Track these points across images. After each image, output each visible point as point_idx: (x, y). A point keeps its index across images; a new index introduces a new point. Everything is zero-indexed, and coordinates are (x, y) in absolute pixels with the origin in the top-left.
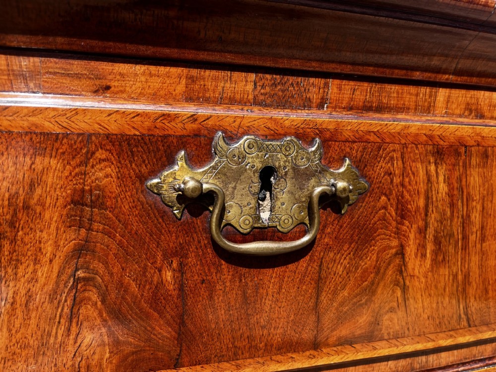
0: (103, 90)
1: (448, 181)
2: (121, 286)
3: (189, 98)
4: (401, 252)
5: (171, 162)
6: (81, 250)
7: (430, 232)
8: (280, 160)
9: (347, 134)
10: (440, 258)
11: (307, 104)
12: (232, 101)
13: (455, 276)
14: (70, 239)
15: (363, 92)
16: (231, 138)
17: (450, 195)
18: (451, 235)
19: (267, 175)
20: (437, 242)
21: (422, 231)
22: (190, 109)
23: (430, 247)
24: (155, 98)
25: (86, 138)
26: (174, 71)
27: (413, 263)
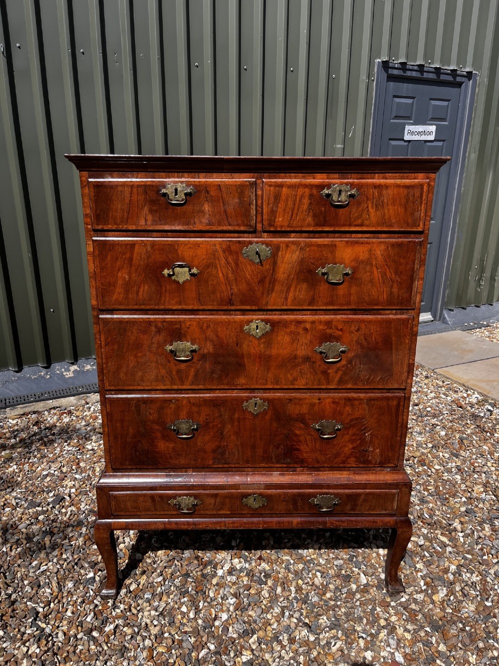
0: (314, 178)
1: (378, 193)
2: (316, 210)
3: (327, 179)
4: (368, 207)
5: (324, 189)
6: (311, 204)
7: (374, 204)
8: (342, 189)
9: (355, 184)
10: (377, 209)
11: (348, 179)
12: (334, 179)
13: (381, 214)
14: (309, 202)
15: (359, 176)
16: (334, 185)
17: (378, 195)
18: (379, 204)
19: (340, 191)
20: (376, 205)
21: (373, 203)
22: (327, 181)
23: (374, 207)
24: (322, 179)
25: (312, 185)
26: (325, 174)
27: (370, 210)
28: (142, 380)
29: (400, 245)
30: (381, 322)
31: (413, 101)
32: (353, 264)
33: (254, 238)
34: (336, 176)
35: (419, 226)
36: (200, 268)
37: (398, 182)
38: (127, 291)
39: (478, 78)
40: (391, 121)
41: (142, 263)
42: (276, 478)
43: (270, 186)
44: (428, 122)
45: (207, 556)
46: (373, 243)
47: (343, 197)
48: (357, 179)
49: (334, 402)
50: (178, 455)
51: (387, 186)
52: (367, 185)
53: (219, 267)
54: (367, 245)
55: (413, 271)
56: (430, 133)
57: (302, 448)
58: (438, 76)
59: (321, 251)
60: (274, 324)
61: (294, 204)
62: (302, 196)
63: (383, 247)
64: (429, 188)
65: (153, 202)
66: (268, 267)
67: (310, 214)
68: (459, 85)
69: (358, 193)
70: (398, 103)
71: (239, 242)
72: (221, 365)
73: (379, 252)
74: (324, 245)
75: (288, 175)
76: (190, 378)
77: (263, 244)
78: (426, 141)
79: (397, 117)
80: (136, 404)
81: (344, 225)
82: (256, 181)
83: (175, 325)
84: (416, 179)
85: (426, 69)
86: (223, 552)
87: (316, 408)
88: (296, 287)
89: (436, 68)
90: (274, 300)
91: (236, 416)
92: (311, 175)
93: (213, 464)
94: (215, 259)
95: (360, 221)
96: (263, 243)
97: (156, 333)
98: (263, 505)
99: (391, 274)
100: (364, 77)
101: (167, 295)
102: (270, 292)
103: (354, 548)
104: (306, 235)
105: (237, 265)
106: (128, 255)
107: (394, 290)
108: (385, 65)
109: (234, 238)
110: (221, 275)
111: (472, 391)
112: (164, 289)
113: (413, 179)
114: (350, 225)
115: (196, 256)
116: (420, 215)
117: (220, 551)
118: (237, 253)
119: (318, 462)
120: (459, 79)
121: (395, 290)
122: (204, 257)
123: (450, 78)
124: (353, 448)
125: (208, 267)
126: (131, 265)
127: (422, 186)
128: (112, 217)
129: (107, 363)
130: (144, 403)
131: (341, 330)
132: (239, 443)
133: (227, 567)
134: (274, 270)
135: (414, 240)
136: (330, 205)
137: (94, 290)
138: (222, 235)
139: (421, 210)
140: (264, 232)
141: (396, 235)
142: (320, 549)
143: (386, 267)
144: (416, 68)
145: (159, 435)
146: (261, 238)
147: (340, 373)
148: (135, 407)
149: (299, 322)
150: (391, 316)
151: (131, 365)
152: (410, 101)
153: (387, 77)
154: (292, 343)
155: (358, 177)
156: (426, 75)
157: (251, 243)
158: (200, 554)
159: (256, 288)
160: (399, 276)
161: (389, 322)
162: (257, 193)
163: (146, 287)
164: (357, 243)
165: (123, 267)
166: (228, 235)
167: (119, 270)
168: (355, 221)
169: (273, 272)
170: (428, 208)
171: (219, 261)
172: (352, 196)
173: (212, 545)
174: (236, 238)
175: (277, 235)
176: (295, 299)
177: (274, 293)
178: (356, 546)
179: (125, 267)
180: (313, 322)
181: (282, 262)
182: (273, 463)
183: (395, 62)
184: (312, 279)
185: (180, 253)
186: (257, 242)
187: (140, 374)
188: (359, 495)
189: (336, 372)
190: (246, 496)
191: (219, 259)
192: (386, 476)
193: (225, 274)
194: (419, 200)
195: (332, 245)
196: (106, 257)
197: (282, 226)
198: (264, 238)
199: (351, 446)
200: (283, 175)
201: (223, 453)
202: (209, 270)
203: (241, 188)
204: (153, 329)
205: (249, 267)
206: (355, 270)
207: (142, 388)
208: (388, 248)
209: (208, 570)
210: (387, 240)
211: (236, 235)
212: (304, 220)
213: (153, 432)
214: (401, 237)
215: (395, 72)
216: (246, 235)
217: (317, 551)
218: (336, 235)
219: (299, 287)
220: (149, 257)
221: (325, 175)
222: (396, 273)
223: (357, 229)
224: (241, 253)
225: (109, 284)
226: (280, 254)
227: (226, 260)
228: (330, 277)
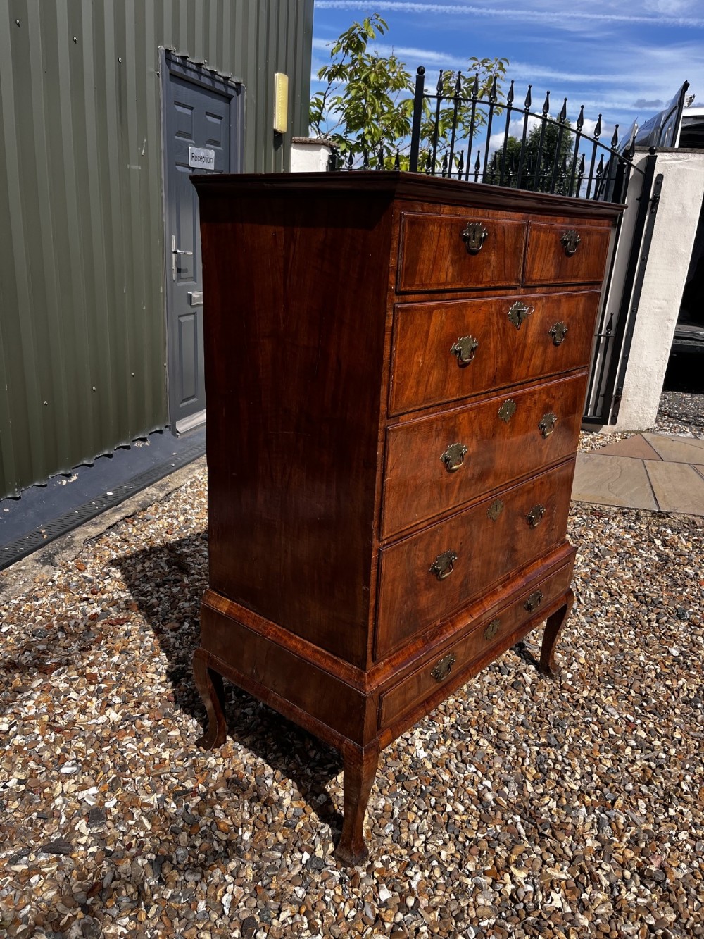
1: (588, 240)
2: (557, 260)
4: (582, 256)
7: (586, 251)
10: (586, 259)
11: (573, 224)
13: (587, 263)
14: (554, 249)
16: (568, 231)
17: (588, 243)
18: (588, 253)
19: (571, 238)
20: (586, 254)
23: (585, 256)
24: (561, 223)
25: (556, 230)
26: (562, 218)
27: (583, 259)
29: (590, 297)
30: (572, 383)
31: (192, 113)
32: (568, 320)
33: (516, 295)
36: (479, 339)
37: (598, 229)
38: (419, 382)
39: (246, 94)
40: (176, 137)
41: (436, 339)
42: (502, 592)
43: (535, 229)
44: (207, 145)
46: (579, 296)
49: (541, 483)
50: (434, 605)
51: (592, 234)
52: (584, 232)
53: (492, 334)
54: (576, 299)
56: (208, 160)
57: (519, 546)
58: (213, 84)
59: (553, 308)
60: (518, 399)
62: (551, 243)
63: (583, 300)
65: (455, 249)
66: (523, 330)
67: (553, 265)
68: (230, 99)
70: (178, 112)
71: (508, 301)
72: (479, 467)
73: (581, 306)
74: (555, 301)
75: (543, 216)
78: (208, 171)
79: (179, 134)
80: (408, 549)
83: (452, 422)
85: (203, 71)
87: (531, 495)
88: (536, 353)
89: (212, 72)
90: (521, 371)
91: (482, 528)
92: (555, 217)
94: (490, 325)
95: (576, 272)
96: (522, 301)
98: (497, 630)
99: (584, 329)
102: (520, 362)
104: (548, 289)
105: (504, 330)
106: (425, 328)
107: (583, 347)
108: (168, 56)
110: (492, 346)
114: (571, 277)
115: (478, 322)
118: (505, 315)
120: (229, 91)
123: (223, 88)
125: (485, 337)
126: (426, 344)
128: (419, 271)
129: (389, 497)
131: (554, 397)
132: (480, 564)
134: (526, 333)
137: (385, 387)
138: (495, 293)
141: (590, 287)
143: (582, 322)
144: (195, 67)
145: (422, 585)
146: (521, 294)
148: (407, 553)
150: (578, 375)
151: (410, 493)
152: (189, 112)
153: (170, 74)
154: (527, 421)
156: (202, 79)
157: (514, 301)
159: (513, 359)
163: (436, 373)
164: (571, 296)
165: (419, 347)
166: (499, 292)
167: (416, 351)
169: (525, 337)
171: (493, 327)
174: (505, 296)
175: (531, 290)
176: (534, 367)
177: (523, 361)
179: (421, 346)
180: (540, 393)
181: (532, 323)
182: (498, 576)
183: (177, 54)
184: (546, 340)
185: (466, 320)
186: (518, 300)
187: (416, 502)
190: (488, 626)
191: (493, 325)
192: (561, 552)
193: (495, 343)
195: (559, 300)
196: (406, 334)
197: (535, 280)
199: (545, 529)
201: (468, 583)
202: (485, 341)
205: (511, 332)
206: (568, 327)
210: (586, 292)
211: (504, 292)
212: (549, 271)
213: (419, 584)
214: (592, 289)
215: (177, 68)
216: (511, 291)
218: (563, 288)
219: (538, 351)
220: (442, 329)
223: (574, 281)
224: (508, 315)
225: (404, 375)
227: (497, 326)
228: (556, 337)
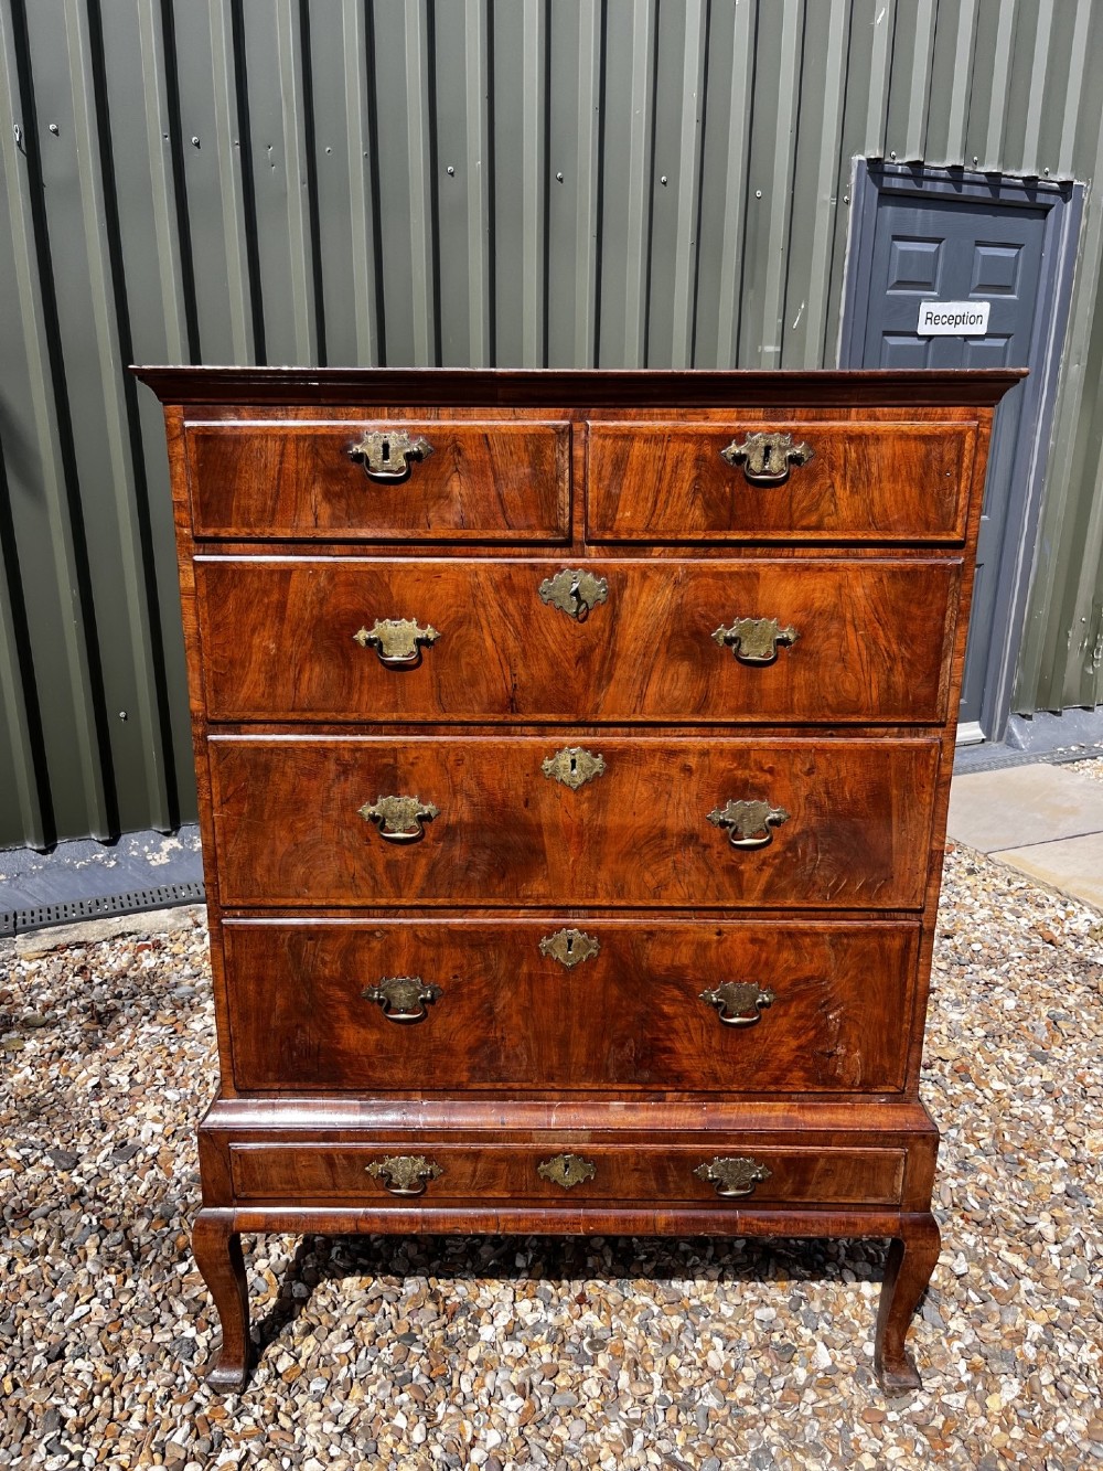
0: (706, 419)
1: (856, 452)
2: (710, 493)
3: (738, 419)
4: (832, 486)
5: (729, 443)
6: (698, 477)
7: (848, 476)
8: (773, 443)
9: (803, 431)
10: (854, 490)
11: (786, 419)
12: (755, 420)
14: (694, 473)
15: (812, 412)
16: (753, 434)
17: (858, 458)
19: (768, 449)
21: (844, 476)
22: (737, 424)
24: (725, 420)
25: (702, 435)
26: (732, 409)
27: (839, 492)
28: (306, 884)
29: (910, 575)
30: (863, 754)
31: (938, 249)
32: (800, 618)
33: (567, 557)
34: (759, 413)
35: (954, 529)
36: (442, 627)
37: (905, 428)
38: (272, 679)
39: (1085, 197)
40: (889, 292)
41: (307, 615)
42: (618, 1115)
43: (605, 436)
44: (971, 295)
45: (458, 1291)
46: (847, 569)
47: (775, 462)
48: (806, 420)
49: (754, 941)
50: (389, 1059)
51: (877, 438)
52: (832, 436)
53: (484, 623)
54: (832, 574)
55: (941, 635)
56: (977, 320)
57: (678, 1046)
58: (996, 193)
59: (724, 589)
60: (612, 757)
61: (660, 480)
62: (678, 462)
63: (869, 579)
64: (977, 439)
65: (331, 475)
66: (598, 623)
67: (698, 502)
68: (1044, 211)
69: (811, 453)
70: (904, 253)
71: (533, 567)
72: (488, 852)
73: (861, 590)
74: (732, 574)
75: (645, 410)
76: (418, 881)
77: (587, 572)
78: (967, 337)
79: (901, 284)
80: (291, 939)
81: (777, 528)
82: (571, 427)
83: (383, 757)
84: (946, 420)
85: (967, 176)
86: (496, 1282)
87: (712, 953)
88: (664, 671)
89: (988, 175)
90: (614, 701)
91: (525, 969)
92: (699, 410)
93: (470, 1081)
94: (475, 605)
95: (814, 519)
96: (587, 569)
97: (338, 777)
98: (587, 1179)
99: (889, 641)
100: (825, 195)
101: (365, 687)
102: (604, 682)
103: (801, 1279)
104: (689, 550)
105: (527, 618)
106: (275, 597)
107: (896, 679)
108: (875, 167)
109: (519, 556)
110: (489, 642)
111: (1079, 906)
112: (357, 674)
113: (941, 420)
114: (791, 528)
115: (431, 599)
116: (957, 503)
117: (488, 1281)
118: (527, 592)
119: (716, 1080)
120: (1041, 198)
121: (898, 679)
122: (451, 601)
123: (1023, 197)
124: (800, 1048)
125: (460, 624)
126: (282, 620)
127: (959, 436)
128: (238, 508)
129: (226, 843)
130: (310, 939)
131: (771, 771)
132: (530, 1033)
133: (503, 1319)
134: (612, 630)
135: (943, 562)
136: (744, 481)
137: (197, 676)
138: (491, 550)
139: (958, 492)
140: (590, 543)
141: (901, 551)
142: (721, 1279)
143: (877, 625)
144: (944, 174)
145: (344, 1011)
146: (583, 556)
147: (768, 871)
148: (289, 946)
149: (671, 753)
150: (888, 740)
151: (281, 849)
152: (931, 248)
153: (880, 194)
154: (656, 801)
155: (810, 415)
156: (966, 190)
157: (558, 568)
158: (442, 1286)
159: (572, 673)
160: (908, 647)
161: (883, 753)
162: (574, 453)
163: (317, 669)
164: (807, 568)
165: (263, 624)
166: (505, 550)
167: (254, 630)
168: (802, 517)
169: (610, 637)
170: (976, 487)
171: (485, 610)
172: (794, 460)
173: (469, 1265)
174: (525, 557)
175: (621, 551)
176: (662, 698)
177: (612, 682)
178: (807, 1273)
179: (268, 623)
180: (704, 753)
181: (633, 613)
182: (609, 1081)
183: (897, 161)
184: (702, 652)
185: (394, 590)
186: (574, 568)
187: (301, 870)
188: (813, 1158)
189: (760, 869)
190: (547, 1157)
191: (484, 606)
192: (876, 1116)
193: (499, 640)
194: (954, 469)
195: (749, 574)
196: (225, 602)
197: (630, 531)
198: (589, 557)
199: (794, 1044)
200: (634, 411)
201: (493, 1056)
202: (463, 631)
203: (536, 443)
204: (332, 766)
205: (554, 625)
206: (803, 632)
207: (305, 902)
208: (881, 580)
209: (459, 1326)
210: (880, 562)
211: (524, 550)
212: (682, 515)
213: (333, 1007)
214: (911, 556)
215: (897, 183)
216: (547, 551)
217: (716, 1284)
218: (759, 551)
219: (672, 670)
220: (322, 602)
221: (732, 412)
222: (901, 639)
223: (808, 536)
224: (537, 591)
225: (231, 662)
226: (627, 594)
227: (502, 609)
228: (745, 649)
